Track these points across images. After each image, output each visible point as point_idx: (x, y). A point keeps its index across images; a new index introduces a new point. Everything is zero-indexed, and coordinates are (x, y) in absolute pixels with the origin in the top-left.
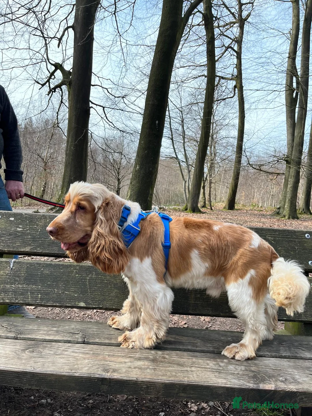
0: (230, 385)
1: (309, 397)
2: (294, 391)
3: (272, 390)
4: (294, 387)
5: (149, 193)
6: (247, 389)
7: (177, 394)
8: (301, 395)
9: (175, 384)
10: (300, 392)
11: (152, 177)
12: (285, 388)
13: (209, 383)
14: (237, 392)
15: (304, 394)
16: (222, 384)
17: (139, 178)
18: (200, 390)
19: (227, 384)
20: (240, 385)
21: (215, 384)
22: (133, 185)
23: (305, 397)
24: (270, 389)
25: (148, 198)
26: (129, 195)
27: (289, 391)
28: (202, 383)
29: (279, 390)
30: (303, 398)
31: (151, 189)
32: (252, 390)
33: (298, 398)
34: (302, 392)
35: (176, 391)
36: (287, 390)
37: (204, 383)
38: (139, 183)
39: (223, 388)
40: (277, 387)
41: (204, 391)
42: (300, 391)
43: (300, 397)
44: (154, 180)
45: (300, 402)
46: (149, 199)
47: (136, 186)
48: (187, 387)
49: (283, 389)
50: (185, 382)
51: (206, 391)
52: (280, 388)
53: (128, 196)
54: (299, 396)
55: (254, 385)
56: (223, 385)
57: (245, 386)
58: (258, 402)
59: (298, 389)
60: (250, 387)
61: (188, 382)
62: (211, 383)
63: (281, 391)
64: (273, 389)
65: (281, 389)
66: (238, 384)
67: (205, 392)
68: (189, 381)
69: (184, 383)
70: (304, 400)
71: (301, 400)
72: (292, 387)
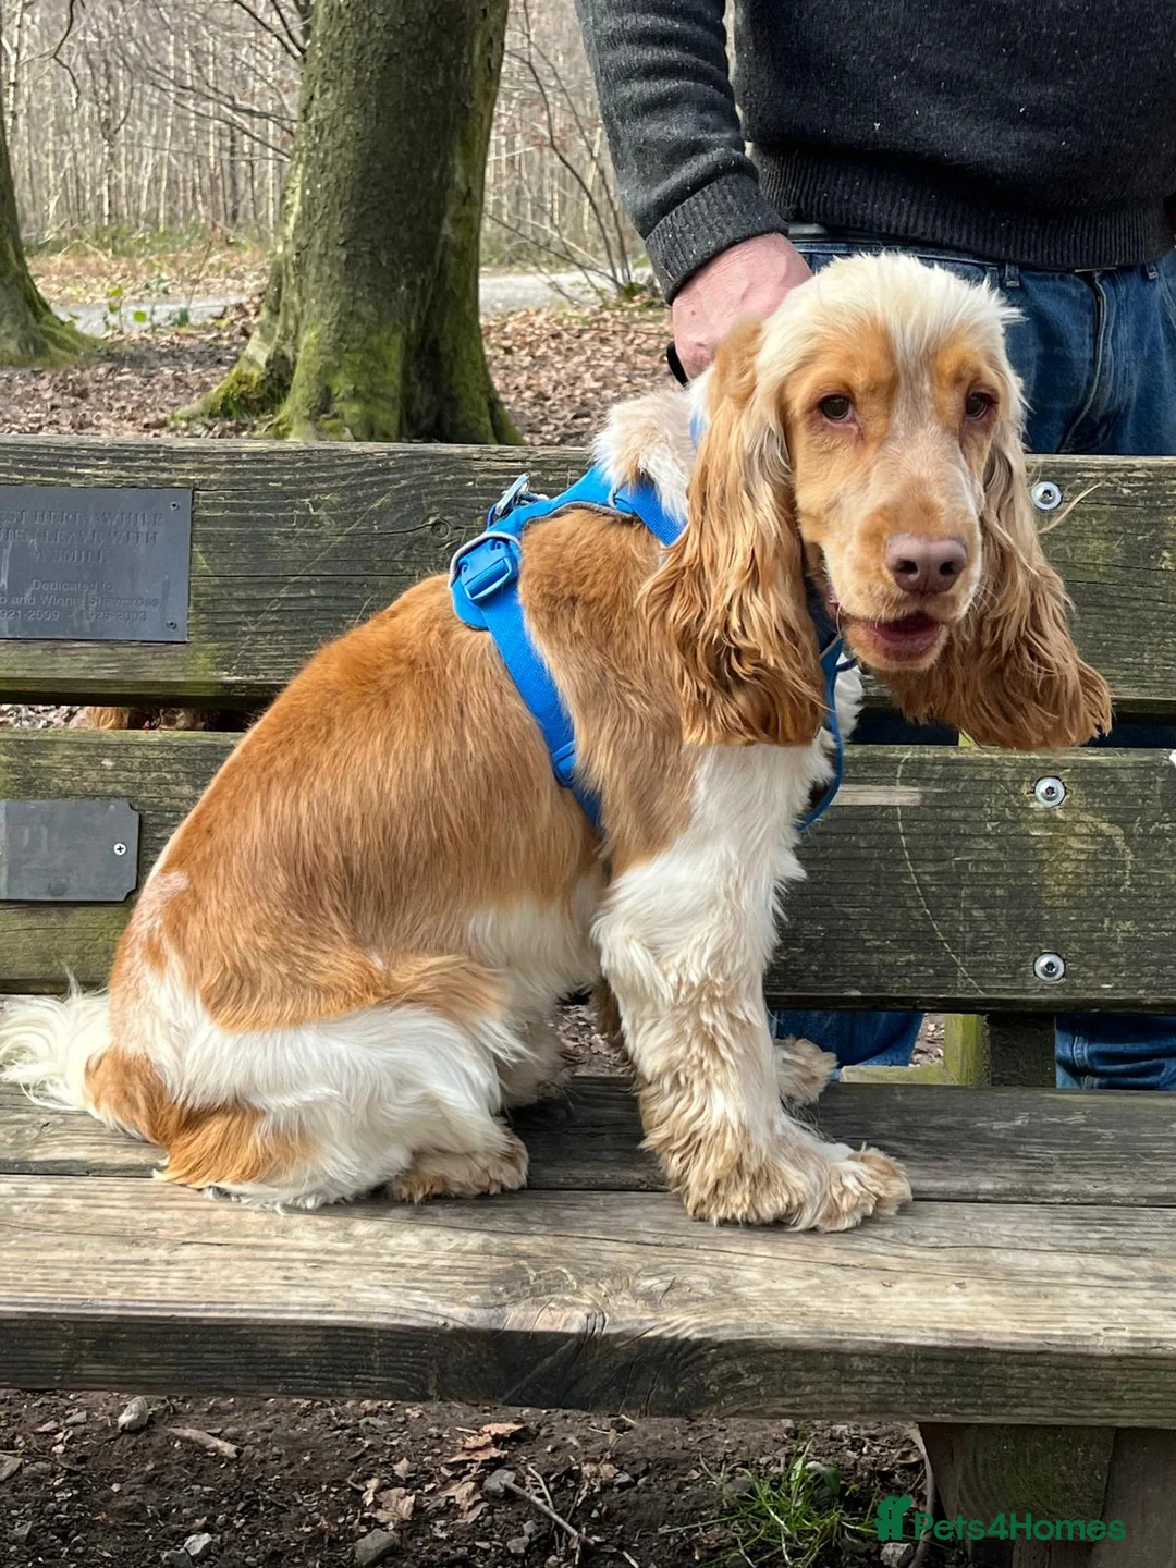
0: (347, 1313)
1: (768, 1369)
2: (687, 1340)
3: (568, 1336)
4: (693, 1320)
5: (450, 184)
6: (435, 1330)
7: (68, 1365)
8: (728, 1358)
9: (55, 1322)
10: (720, 1345)
11: (459, 54)
12: (641, 1322)
13: (234, 1311)
14: (380, 1347)
15: (740, 1355)
16: (300, 1312)
17: (357, 65)
18: (185, 1342)
19: (330, 1312)
20: (402, 1312)
21: (266, 1311)
22: (319, 128)
23: (752, 1370)
24: (559, 1327)
25: (438, 221)
26: (297, 209)
27: (658, 1339)
28: (197, 1310)
29: (608, 1335)
30: (740, 1376)
31: (458, 149)
32: (463, 1335)
33: (713, 1372)
34: (731, 1343)
35: (60, 1355)
36: (651, 1334)
37: (205, 1310)
38: (364, 102)
39: (308, 1328)
40: (599, 1320)
41: (210, 1347)
42: (724, 1336)
43: (723, 1368)
44: (480, 77)
45: (724, 1393)
46: (447, 229)
47: (340, 136)
48: (114, 1331)
49: (629, 1326)
50: (107, 1308)
51: (218, 1347)
52: (614, 1323)
53: (292, 220)
54: (714, 1363)
55: (475, 1312)
56: (305, 1317)
57: (424, 1317)
58: (501, 1395)
59: (714, 1329)
60: (451, 1324)
61: (119, 1308)
62: (241, 1310)
63: (619, 1336)
64: (574, 1328)
65: (615, 1330)
66: (391, 1311)
67: (213, 1351)
68: (129, 1304)
69: (102, 1312)
70: (746, 1382)
71: (730, 1385)
72: (684, 1323)
